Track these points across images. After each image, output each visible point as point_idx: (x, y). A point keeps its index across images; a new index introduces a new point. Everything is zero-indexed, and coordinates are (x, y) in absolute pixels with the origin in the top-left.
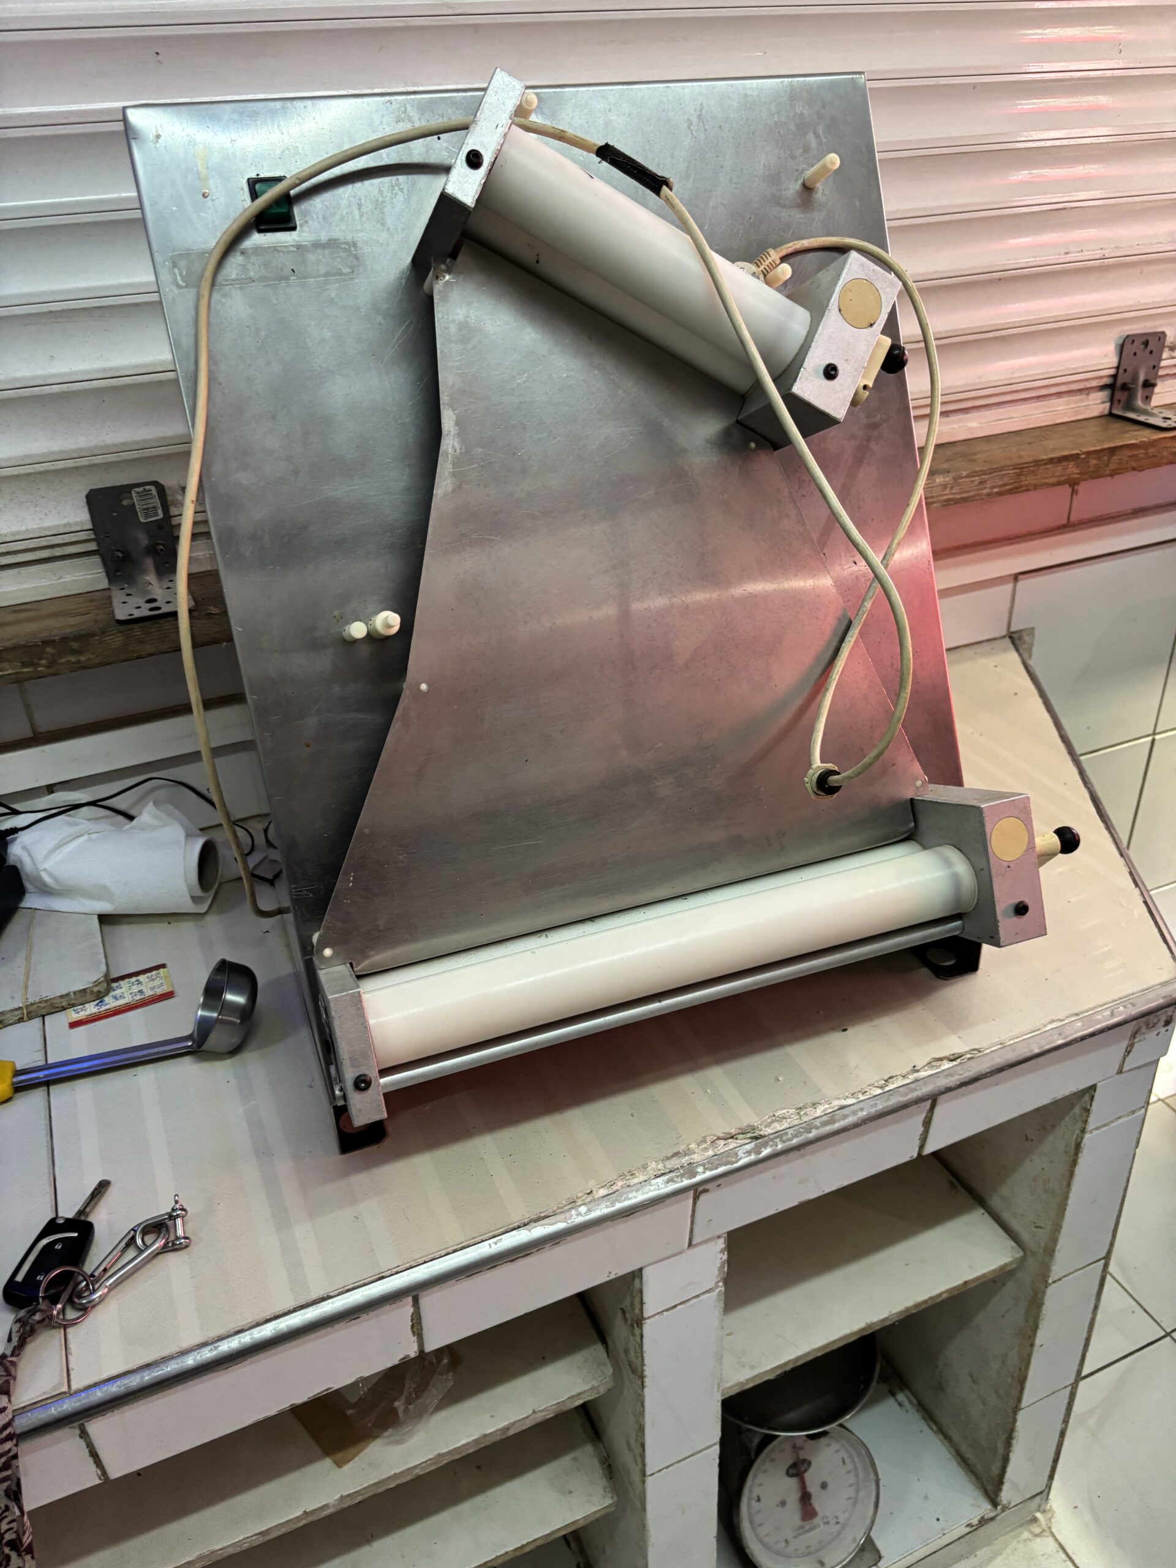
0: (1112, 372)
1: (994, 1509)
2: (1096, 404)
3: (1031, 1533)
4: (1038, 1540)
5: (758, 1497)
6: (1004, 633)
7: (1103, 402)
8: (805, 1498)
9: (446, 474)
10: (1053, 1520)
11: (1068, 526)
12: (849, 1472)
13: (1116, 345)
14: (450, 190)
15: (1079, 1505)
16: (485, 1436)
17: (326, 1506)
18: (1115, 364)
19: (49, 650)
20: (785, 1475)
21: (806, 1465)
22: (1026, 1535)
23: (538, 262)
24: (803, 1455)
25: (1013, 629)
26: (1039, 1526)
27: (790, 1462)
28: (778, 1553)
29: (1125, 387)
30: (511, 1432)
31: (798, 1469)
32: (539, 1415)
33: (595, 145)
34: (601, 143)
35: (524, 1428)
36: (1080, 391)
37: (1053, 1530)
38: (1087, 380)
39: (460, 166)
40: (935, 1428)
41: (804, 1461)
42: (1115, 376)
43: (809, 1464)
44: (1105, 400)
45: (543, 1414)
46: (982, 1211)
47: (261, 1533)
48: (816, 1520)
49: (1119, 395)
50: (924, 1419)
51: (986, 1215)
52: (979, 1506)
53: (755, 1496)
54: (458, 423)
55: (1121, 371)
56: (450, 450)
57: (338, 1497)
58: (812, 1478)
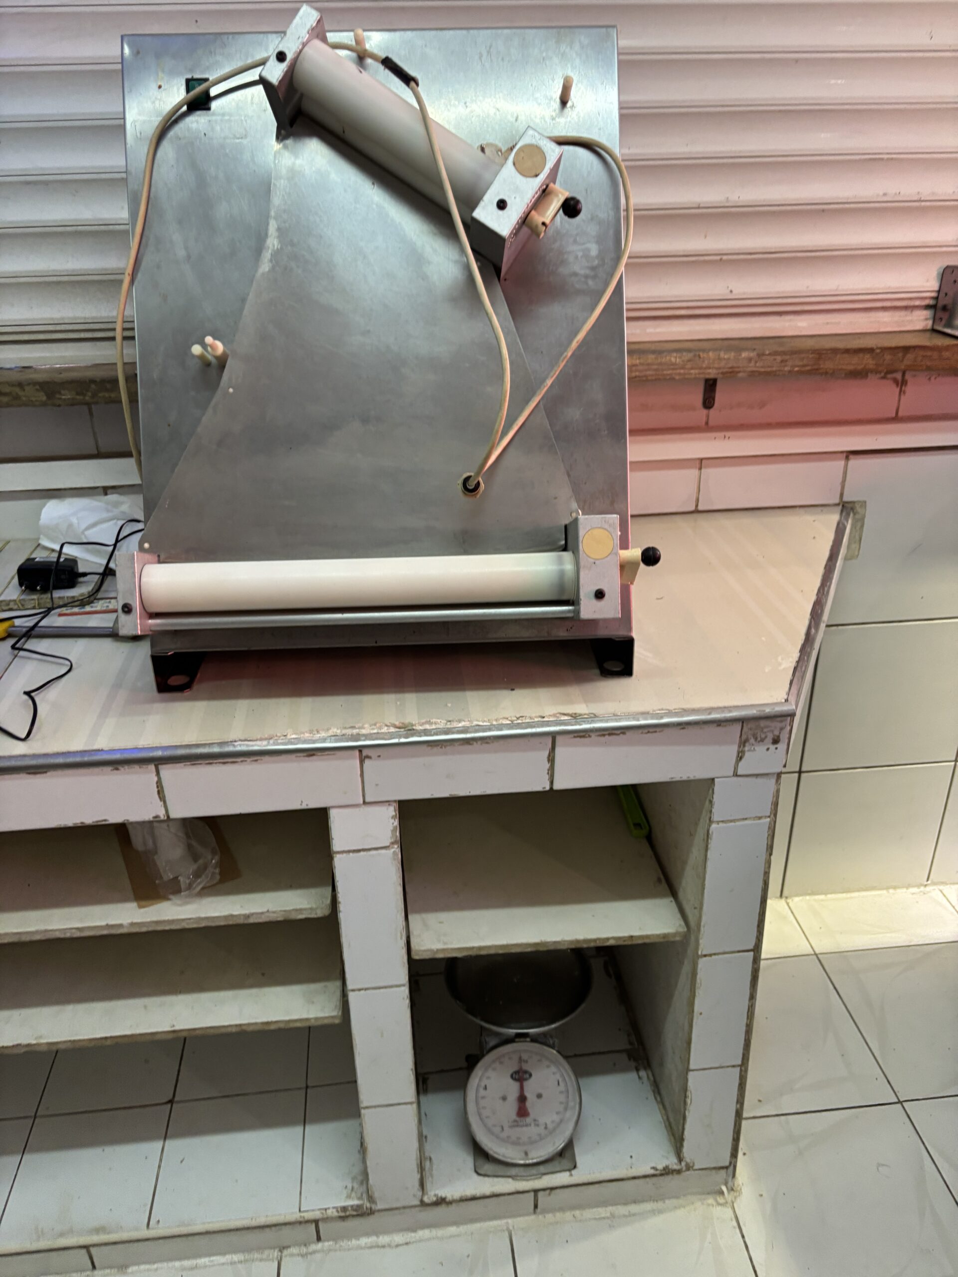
0: (934, 295)
1: (679, 1164)
2: (920, 320)
3: (716, 1201)
4: (719, 1208)
5: (486, 1086)
6: (837, 501)
7: (926, 319)
8: (522, 1099)
9: (266, 260)
10: (738, 1200)
11: (896, 419)
12: (561, 1092)
13: (938, 274)
14: (264, 74)
15: (764, 1195)
16: (232, 916)
17: (121, 926)
18: (936, 288)
19: (93, 386)
20: (509, 1077)
21: (527, 1076)
22: (711, 1201)
23: (344, 132)
24: (525, 1067)
25: (845, 499)
26: (725, 1198)
27: (516, 1068)
28: (492, 1133)
29: (945, 308)
30: (251, 920)
31: (520, 1076)
32: (272, 915)
33: (380, 57)
34: (383, 56)
35: (260, 920)
36: (906, 308)
37: (735, 1205)
38: (911, 299)
39: (273, 61)
40: (659, 1099)
41: (526, 1072)
42: (937, 298)
43: (531, 1075)
44: (928, 317)
45: (275, 915)
46: (672, 899)
47: (78, 929)
48: (528, 1120)
49: (940, 314)
50: (654, 1092)
51: (674, 903)
52: (667, 1158)
53: (483, 1085)
54: (279, 229)
55: (942, 295)
56: (271, 246)
57: (129, 921)
58: (531, 1087)
